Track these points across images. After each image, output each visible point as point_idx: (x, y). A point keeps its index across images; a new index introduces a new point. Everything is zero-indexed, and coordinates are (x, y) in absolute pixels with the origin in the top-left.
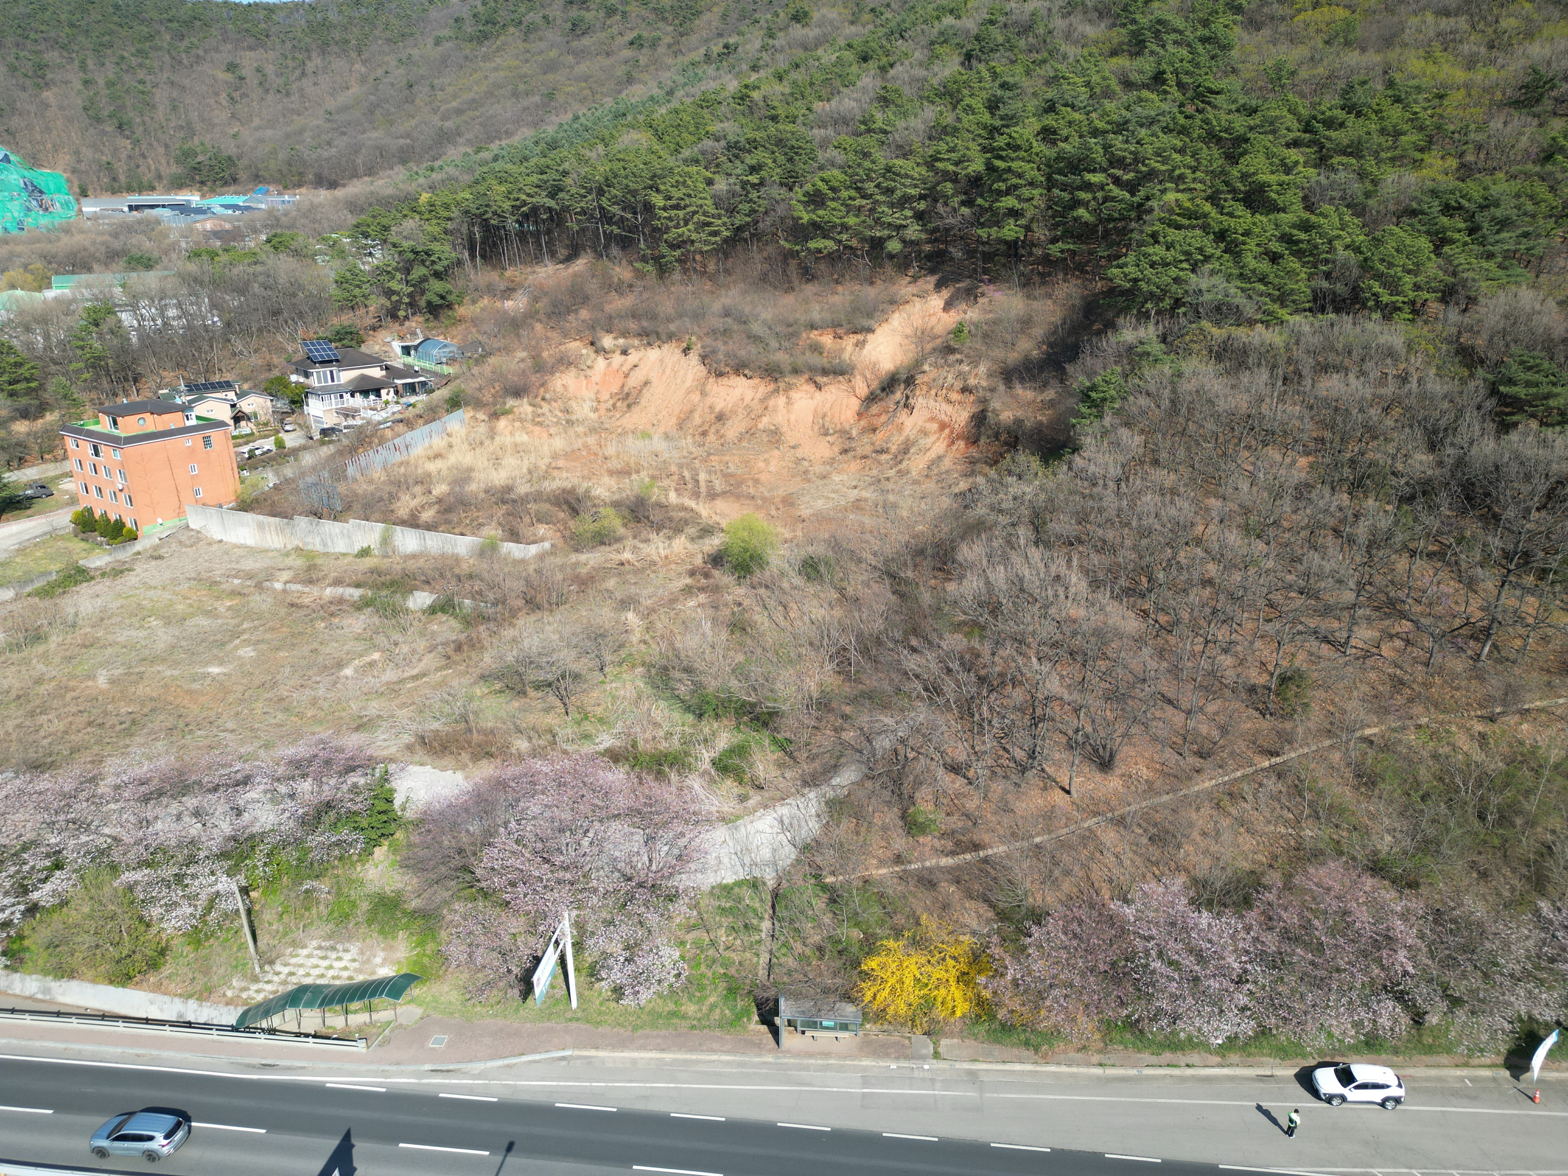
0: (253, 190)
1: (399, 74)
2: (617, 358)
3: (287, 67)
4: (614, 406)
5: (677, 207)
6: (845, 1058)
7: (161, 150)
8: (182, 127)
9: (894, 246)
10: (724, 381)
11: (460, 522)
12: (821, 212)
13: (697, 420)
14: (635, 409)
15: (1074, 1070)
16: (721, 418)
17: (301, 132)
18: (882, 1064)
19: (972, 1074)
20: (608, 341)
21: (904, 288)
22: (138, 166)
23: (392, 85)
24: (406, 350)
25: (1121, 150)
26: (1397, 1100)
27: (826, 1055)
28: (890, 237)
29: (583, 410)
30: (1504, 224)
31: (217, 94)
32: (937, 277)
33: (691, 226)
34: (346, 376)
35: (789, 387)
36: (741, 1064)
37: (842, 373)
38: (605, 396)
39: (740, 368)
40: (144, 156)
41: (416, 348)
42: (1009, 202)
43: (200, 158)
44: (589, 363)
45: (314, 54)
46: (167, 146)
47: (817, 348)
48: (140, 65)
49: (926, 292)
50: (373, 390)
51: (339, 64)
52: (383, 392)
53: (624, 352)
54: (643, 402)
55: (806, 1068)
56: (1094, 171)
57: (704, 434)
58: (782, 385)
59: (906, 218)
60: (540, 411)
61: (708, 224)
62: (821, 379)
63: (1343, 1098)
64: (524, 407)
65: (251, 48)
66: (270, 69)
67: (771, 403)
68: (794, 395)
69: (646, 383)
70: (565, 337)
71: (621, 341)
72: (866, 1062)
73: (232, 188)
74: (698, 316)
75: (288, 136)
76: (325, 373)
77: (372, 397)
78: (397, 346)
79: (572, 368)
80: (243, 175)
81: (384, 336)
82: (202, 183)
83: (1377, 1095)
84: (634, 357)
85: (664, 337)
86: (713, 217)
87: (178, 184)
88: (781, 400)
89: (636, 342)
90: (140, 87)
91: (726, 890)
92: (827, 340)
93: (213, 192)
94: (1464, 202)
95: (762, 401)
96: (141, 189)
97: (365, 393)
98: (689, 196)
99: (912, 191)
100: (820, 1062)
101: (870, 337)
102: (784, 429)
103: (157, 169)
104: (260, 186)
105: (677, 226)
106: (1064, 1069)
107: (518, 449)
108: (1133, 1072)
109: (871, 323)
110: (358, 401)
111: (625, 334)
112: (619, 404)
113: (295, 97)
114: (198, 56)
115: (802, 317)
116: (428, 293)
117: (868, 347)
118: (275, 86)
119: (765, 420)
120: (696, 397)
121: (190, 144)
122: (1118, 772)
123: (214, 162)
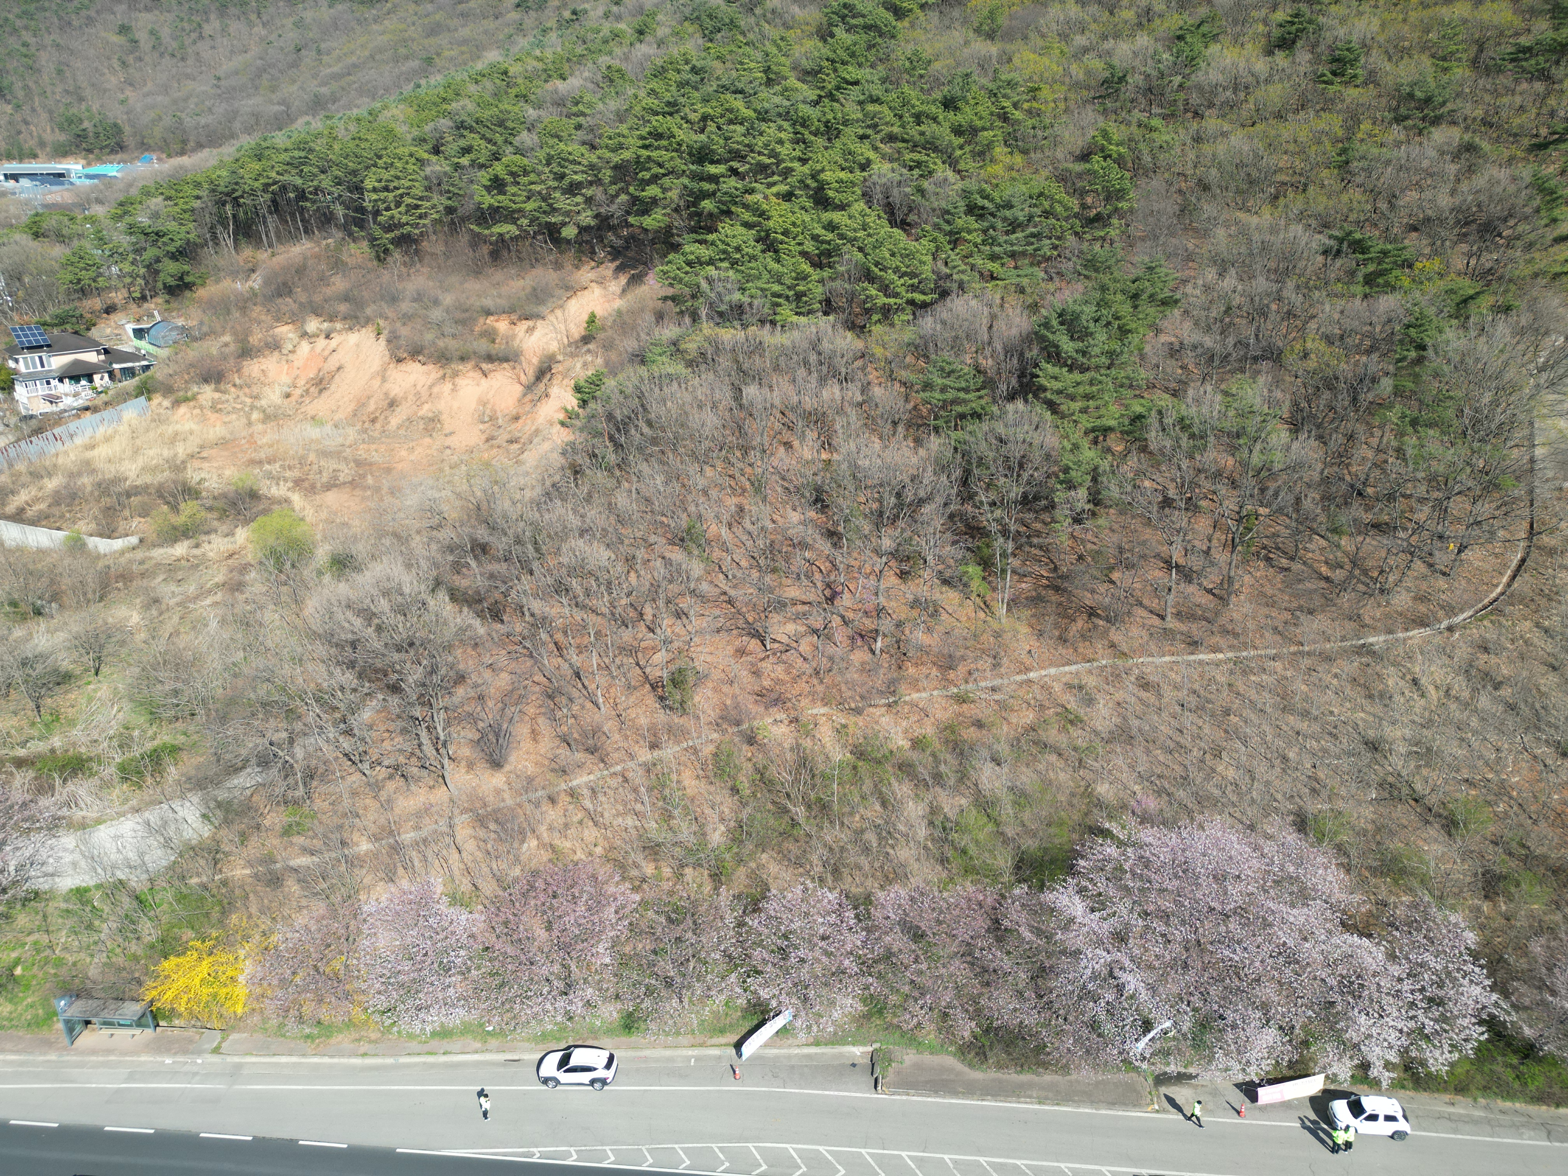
0: (138, 158)
1: (292, 36)
2: (321, 342)
3: (183, 30)
4: (307, 391)
5: (386, 189)
6: (125, 1054)
7: (44, 116)
8: (67, 92)
9: (570, 232)
10: (402, 367)
11: (62, 516)
12: (501, 198)
13: (372, 407)
14: (325, 394)
15: (335, 1060)
16: (393, 404)
17: (186, 99)
18: (159, 1059)
19: (239, 1066)
20: (313, 325)
21: (586, 274)
22: (19, 133)
23: (282, 49)
24: (139, 333)
25: (738, 143)
26: (604, 1082)
27: (109, 1051)
28: (564, 224)
29: (272, 397)
30: (1014, 226)
31: (109, 59)
32: (617, 263)
33: (402, 209)
34: (58, 362)
35: (455, 374)
36: (22, 1064)
37: (506, 360)
38: (301, 382)
39: (416, 353)
40: (26, 123)
41: (149, 329)
42: (653, 191)
43: (86, 124)
44: (290, 347)
45: (212, 17)
46: (51, 112)
47: (490, 335)
48: (26, 28)
49: (604, 278)
50: (84, 376)
51: (234, 26)
52: (97, 377)
53: (328, 337)
54: (333, 387)
55: (81, 1065)
56: (718, 162)
57: (373, 421)
58: (449, 371)
59: (577, 204)
60: (225, 397)
61: (417, 207)
62: (484, 366)
63: (557, 1082)
64: (207, 393)
65: (147, 9)
66: (165, 33)
67: (435, 390)
68: (461, 381)
69: (339, 369)
70: (278, 320)
71: (326, 325)
72: (143, 1058)
73: (119, 156)
74: (394, 300)
75: (175, 102)
76: (33, 359)
77: (83, 382)
78: (130, 328)
79: (276, 353)
80: (130, 141)
81: (118, 318)
82: (89, 151)
83: (586, 1077)
84: (333, 343)
85: (362, 320)
86: (421, 199)
87: (62, 152)
88: (447, 386)
89: (338, 326)
90: (24, 50)
91: (80, 894)
92: (502, 326)
93: (100, 160)
94: (986, 203)
95: (430, 387)
96: (21, 157)
97: (75, 378)
98: (398, 178)
99: (578, 178)
100: (101, 1059)
101: (540, 323)
102: (444, 417)
103: (40, 137)
104: (147, 155)
105: (388, 209)
106: (326, 1060)
107: (174, 438)
108: (390, 1061)
109: (542, 309)
110: (67, 387)
111: (331, 319)
112: (312, 389)
113: (190, 62)
114: (89, 18)
115: (478, 303)
116: (162, 275)
117: (537, 334)
118: (170, 50)
119: (426, 407)
120: (376, 383)
121: (74, 110)
122: (507, 768)
123: (100, 129)
